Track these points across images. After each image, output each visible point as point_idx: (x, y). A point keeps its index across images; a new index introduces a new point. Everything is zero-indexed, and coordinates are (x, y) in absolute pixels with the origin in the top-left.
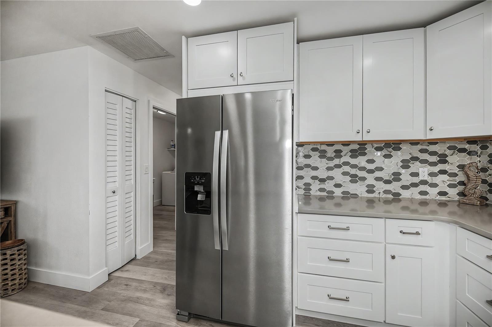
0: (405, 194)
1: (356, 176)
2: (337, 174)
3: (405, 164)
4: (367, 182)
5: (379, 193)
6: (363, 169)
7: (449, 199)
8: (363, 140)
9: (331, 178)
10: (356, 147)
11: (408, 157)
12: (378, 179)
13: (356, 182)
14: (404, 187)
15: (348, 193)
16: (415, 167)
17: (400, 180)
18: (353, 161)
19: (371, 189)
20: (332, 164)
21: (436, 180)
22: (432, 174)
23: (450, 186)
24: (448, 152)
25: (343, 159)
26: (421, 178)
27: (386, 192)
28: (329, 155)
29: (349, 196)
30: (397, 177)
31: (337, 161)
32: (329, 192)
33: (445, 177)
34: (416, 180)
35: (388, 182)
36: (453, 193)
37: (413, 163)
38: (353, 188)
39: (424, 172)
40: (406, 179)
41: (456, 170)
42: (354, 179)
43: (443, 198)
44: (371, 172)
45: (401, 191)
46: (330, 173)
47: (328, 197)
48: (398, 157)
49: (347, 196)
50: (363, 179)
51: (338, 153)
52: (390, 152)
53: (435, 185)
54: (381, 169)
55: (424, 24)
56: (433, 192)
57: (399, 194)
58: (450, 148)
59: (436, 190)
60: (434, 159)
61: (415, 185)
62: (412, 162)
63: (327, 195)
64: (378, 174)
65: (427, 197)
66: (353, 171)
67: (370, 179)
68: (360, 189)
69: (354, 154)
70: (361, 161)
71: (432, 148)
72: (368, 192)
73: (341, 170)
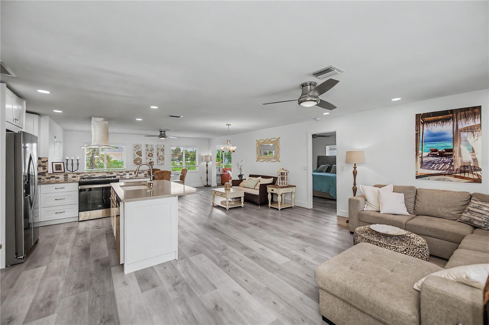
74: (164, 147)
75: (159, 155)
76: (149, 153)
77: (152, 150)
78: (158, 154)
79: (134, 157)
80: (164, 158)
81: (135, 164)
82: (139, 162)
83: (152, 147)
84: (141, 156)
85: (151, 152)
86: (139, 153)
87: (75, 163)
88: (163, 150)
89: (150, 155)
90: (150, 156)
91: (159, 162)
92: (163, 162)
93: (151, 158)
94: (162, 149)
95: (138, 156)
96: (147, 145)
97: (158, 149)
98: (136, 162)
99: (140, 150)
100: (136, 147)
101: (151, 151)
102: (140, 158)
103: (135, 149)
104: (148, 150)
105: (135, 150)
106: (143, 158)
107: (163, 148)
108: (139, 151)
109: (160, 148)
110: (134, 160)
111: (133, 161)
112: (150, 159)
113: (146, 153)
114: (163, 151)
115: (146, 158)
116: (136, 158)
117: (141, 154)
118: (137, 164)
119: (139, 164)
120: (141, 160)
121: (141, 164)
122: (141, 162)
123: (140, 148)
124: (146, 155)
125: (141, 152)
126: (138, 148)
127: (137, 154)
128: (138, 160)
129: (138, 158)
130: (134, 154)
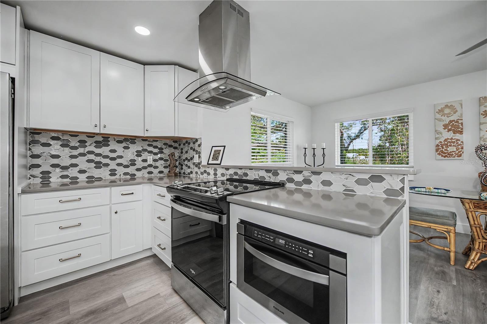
0: (139, 174)
1: (100, 163)
2: (82, 163)
3: (139, 153)
4: (110, 167)
5: (120, 175)
6: (106, 157)
7: (164, 175)
8: (101, 132)
9: (75, 165)
10: (100, 139)
11: (140, 149)
12: (119, 165)
13: (100, 167)
14: (138, 170)
15: (93, 177)
16: (145, 155)
17: (135, 165)
18: (97, 151)
19: (113, 173)
20: (75, 153)
21: (157, 164)
22: (155, 160)
23: (165, 167)
24: (164, 147)
25: (87, 149)
26: (149, 163)
27: (125, 174)
28: (72, 144)
29: (93, 179)
30: (133, 163)
31: (81, 150)
32: (72, 178)
33: (162, 162)
34: (145, 164)
35: (126, 166)
36: (166, 171)
37: (144, 153)
38: (97, 173)
39: (150, 159)
40: (139, 163)
41: (167, 158)
42: (98, 165)
43: (162, 175)
44: (113, 159)
45: (136, 173)
46: (74, 161)
47: (71, 183)
48: (134, 148)
49: (91, 180)
50: (107, 165)
51: (83, 143)
52: (128, 145)
53: (156, 167)
54: (121, 157)
55: (144, 64)
56: (156, 171)
57: (135, 175)
58: (165, 144)
59: (158, 170)
60: (156, 150)
61: (145, 168)
62: (143, 152)
63: (71, 181)
64: (119, 161)
65: (153, 175)
66: (98, 159)
67: (113, 165)
68: (104, 173)
69: (98, 144)
70: (104, 151)
71: (155, 144)
72: (111, 175)
73: (86, 158)
79: (436, 138)
81: (439, 154)
82: (451, 149)
84: (461, 133)
86: (455, 127)
95: (449, 135)
96: (483, 101)
98: (442, 152)
99: (454, 117)
100: (441, 111)
102: (458, 140)
103: (438, 116)
105: (440, 120)
106: (467, 138)
108: (454, 121)
110: (437, 146)
111: (434, 148)
113: (481, 124)
115: (481, 138)
116: (442, 140)
117: (462, 129)
118: (447, 155)
119: (454, 154)
120: (460, 145)
121: (460, 156)
122: (461, 150)
123: (457, 111)
124: (480, 129)
125: (460, 122)
126: (450, 113)
127: (447, 130)
128: (451, 146)
129: (452, 139)
130: (436, 131)
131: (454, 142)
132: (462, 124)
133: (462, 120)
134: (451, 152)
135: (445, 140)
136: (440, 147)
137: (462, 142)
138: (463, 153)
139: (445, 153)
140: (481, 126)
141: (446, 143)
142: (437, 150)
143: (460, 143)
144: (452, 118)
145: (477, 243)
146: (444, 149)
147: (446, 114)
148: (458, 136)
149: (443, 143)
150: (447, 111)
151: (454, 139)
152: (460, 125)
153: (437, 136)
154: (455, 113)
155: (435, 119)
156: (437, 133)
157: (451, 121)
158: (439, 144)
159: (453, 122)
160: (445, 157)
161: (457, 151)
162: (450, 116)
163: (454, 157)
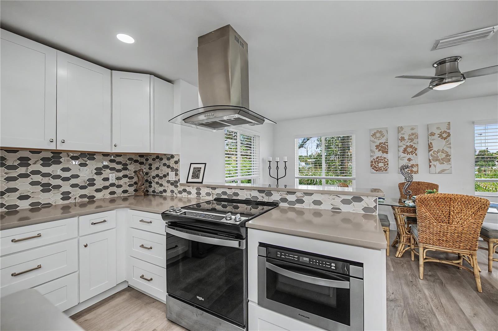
0: (98, 196)
1: (49, 185)
2: (23, 186)
3: (99, 171)
4: (62, 190)
5: (75, 198)
6: (58, 177)
7: (129, 195)
8: (57, 149)
9: (15, 190)
10: (50, 155)
11: (100, 165)
12: (73, 186)
13: (49, 191)
14: (98, 190)
15: (39, 203)
16: (106, 173)
17: (94, 185)
18: (45, 170)
19: (66, 196)
20: (14, 173)
21: (121, 182)
22: (118, 179)
23: (130, 186)
24: (128, 162)
25: (30, 169)
26: (111, 181)
27: (82, 196)
28: (9, 163)
29: (40, 206)
30: (91, 183)
31: (22, 170)
32: (9, 207)
33: (126, 180)
34: (107, 184)
35: (83, 188)
36: (131, 190)
37: (105, 171)
38: (44, 198)
39: (112, 177)
40: (99, 183)
41: (133, 175)
42: (46, 188)
43: (126, 195)
44: (66, 179)
45: (95, 194)
46: (12, 185)
47: (7, 213)
48: (92, 165)
49: (36, 207)
50: (59, 187)
51: (24, 161)
52: (86, 161)
53: (119, 186)
54: (77, 176)
55: (112, 68)
56: (119, 191)
57: (94, 197)
58: (129, 159)
59: (121, 189)
60: (119, 167)
61: (106, 188)
62: (104, 169)
63: (7, 210)
64: (73, 181)
65: (115, 195)
66: (45, 180)
67: (66, 187)
68: (54, 198)
69: (46, 162)
70: (55, 169)
71: (118, 159)
72: (63, 199)
73: (29, 180)
74: (449, 129)
75: (435, 149)
76: (405, 147)
77: (414, 137)
78: (429, 147)
79: (371, 156)
80: (448, 155)
81: (373, 168)
82: (381, 165)
83: (413, 132)
84: (387, 153)
85: (411, 144)
86: (383, 148)
87: (281, 166)
88: (445, 135)
89: (409, 150)
90: (408, 153)
91: (435, 166)
92: (445, 166)
93: (409, 156)
94: (445, 132)
95: (379, 154)
96: (400, 129)
97: (433, 134)
98: (375, 167)
99: (383, 140)
100: (374, 135)
101: (412, 140)
102: (385, 158)
103: (373, 139)
104: (402, 139)
105: (374, 142)
106: (391, 157)
107: (448, 131)
109: (437, 132)
110: (372, 162)
111: (370, 164)
112: (409, 160)
113: (399, 147)
114: (445, 139)
115: (399, 157)
116: (375, 157)
117: (388, 150)
118: (378, 169)
119: (383, 169)
120: (386, 162)
121: (386, 170)
122: (386, 166)
123: (384, 136)
124: (399, 151)
125: (386, 144)
126: (380, 137)
127: (378, 150)
128: (380, 162)
129: (381, 157)
130: (371, 150)
131: (382, 160)
132: (387, 146)
133: (387, 143)
134: (380, 167)
135: (377, 158)
136: (374, 163)
137: (388, 160)
138: (388, 168)
139: (377, 168)
140: (399, 148)
141: (377, 160)
142: (371, 166)
143: (386, 160)
144: (381, 141)
145: (403, 238)
146: (376, 165)
147: (378, 137)
148: (385, 155)
149: (376, 160)
150: (378, 135)
151: (383, 157)
152: (386, 146)
153: (372, 154)
154: (383, 137)
155: (370, 141)
156: (372, 152)
157: (380, 143)
158: (373, 161)
159: (382, 144)
160: (377, 171)
161: (385, 167)
162: (380, 139)
163: (383, 171)
